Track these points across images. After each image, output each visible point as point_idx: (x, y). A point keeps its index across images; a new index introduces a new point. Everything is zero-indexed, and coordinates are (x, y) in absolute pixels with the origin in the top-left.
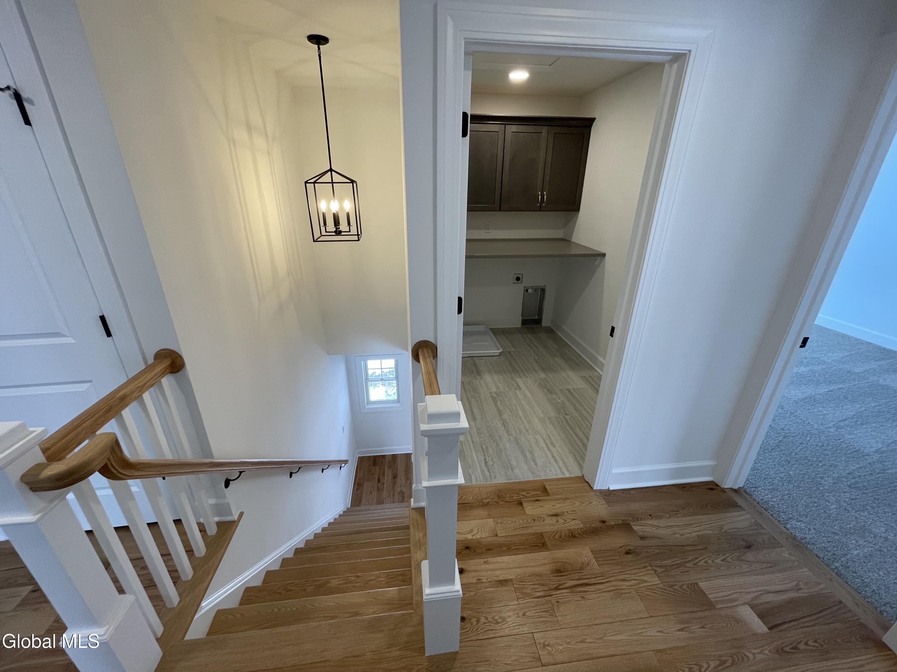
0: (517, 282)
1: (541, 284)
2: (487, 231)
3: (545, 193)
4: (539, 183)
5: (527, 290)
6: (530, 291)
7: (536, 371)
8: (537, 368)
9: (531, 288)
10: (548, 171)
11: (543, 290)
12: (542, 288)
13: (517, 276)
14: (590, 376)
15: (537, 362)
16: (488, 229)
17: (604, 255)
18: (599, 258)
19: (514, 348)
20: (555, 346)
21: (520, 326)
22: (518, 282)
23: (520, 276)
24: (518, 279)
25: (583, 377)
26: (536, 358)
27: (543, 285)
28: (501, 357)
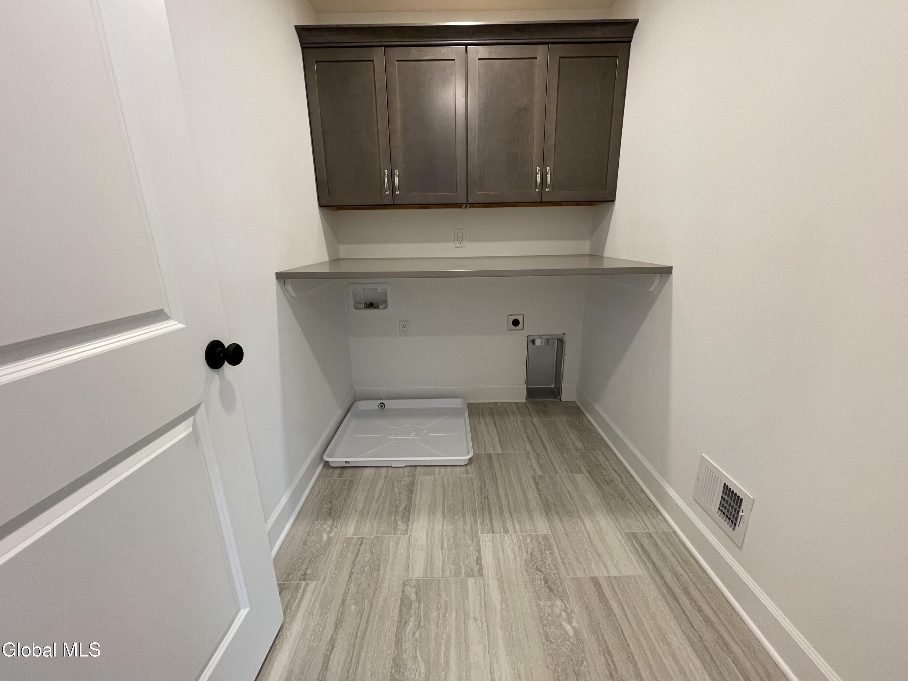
0: (514, 328)
1: (557, 332)
2: (458, 244)
3: (548, 168)
4: (536, 150)
5: (533, 341)
6: (538, 342)
7: (529, 511)
8: (533, 504)
9: (540, 337)
10: (551, 127)
11: (561, 342)
12: (559, 338)
13: (514, 317)
14: (650, 535)
15: (537, 485)
16: (460, 241)
17: (668, 270)
18: (658, 276)
19: (502, 447)
20: (579, 445)
21: (525, 400)
22: (517, 328)
23: (520, 318)
24: (516, 323)
25: (633, 537)
26: (539, 473)
27: (561, 333)
28: (469, 467)
